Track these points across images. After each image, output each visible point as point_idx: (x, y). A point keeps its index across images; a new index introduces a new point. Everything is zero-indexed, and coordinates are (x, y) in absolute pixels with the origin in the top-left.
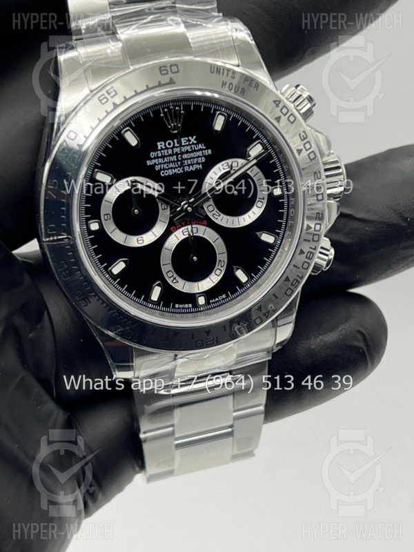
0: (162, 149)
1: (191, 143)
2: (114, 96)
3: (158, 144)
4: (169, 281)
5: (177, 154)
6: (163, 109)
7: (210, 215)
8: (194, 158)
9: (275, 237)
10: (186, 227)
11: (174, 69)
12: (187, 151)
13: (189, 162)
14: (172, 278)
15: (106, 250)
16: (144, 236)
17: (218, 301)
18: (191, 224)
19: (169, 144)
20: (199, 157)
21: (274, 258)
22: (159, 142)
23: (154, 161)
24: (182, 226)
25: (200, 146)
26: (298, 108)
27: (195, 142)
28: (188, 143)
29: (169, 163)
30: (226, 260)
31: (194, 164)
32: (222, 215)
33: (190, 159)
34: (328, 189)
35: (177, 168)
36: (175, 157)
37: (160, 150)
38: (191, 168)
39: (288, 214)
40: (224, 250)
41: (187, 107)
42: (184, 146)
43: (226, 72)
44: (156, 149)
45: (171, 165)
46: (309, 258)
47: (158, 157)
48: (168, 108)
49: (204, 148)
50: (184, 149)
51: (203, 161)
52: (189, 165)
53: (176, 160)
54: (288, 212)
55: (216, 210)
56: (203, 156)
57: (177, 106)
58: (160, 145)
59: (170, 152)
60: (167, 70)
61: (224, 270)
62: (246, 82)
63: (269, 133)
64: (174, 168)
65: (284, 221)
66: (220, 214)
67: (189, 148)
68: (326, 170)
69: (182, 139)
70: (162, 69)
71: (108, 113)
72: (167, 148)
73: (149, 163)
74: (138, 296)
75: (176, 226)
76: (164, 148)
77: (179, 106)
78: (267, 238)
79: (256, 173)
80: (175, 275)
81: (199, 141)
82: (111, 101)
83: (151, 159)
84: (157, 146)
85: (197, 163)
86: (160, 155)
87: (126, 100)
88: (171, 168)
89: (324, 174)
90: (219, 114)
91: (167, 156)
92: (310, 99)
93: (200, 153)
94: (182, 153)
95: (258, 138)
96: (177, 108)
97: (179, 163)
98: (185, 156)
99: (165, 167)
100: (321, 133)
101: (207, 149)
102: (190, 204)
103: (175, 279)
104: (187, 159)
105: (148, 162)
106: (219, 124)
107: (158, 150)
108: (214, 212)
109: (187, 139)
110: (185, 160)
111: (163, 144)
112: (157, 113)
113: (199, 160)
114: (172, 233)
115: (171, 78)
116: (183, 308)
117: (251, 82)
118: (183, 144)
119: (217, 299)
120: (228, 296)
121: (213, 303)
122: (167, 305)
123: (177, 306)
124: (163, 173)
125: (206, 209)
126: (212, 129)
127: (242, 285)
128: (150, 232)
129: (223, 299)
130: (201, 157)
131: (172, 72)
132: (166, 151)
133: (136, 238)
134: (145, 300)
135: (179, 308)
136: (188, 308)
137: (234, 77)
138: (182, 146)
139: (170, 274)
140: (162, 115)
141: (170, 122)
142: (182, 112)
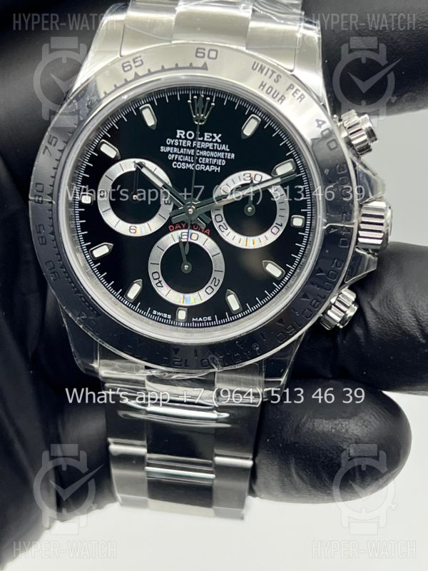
0: (180, 138)
1: (214, 140)
3: (178, 131)
4: (154, 283)
5: (195, 148)
7: (216, 226)
8: (214, 158)
9: (283, 272)
10: (186, 230)
11: (213, 54)
12: (208, 148)
13: (207, 161)
14: (157, 281)
15: (93, 228)
16: (138, 226)
17: (201, 322)
19: (190, 135)
20: (219, 158)
21: (277, 294)
22: (180, 129)
23: (168, 149)
24: (182, 228)
25: (224, 147)
27: (219, 141)
28: (210, 140)
29: (185, 155)
30: (221, 280)
31: (211, 164)
32: (230, 229)
33: (209, 157)
35: (192, 163)
36: (193, 151)
37: (178, 139)
38: (208, 167)
39: (304, 251)
40: (223, 267)
41: (219, 101)
42: (206, 142)
43: (270, 72)
44: (174, 137)
45: (186, 158)
46: (314, 306)
47: (174, 146)
48: (198, 95)
49: (228, 150)
50: (204, 145)
51: (223, 164)
52: (206, 165)
53: (192, 154)
54: (305, 249)
55: (224, 221)
57: (208, 96)
58: (180, 133)
59: (189, 144)
60: (204, 54)
61: (216, 289)
62: (290, 90)
64: (189, 163)
65: (298, 257)
66: (228, 227)
67: (211, 145)
69: (206, 134)
70: (199, 50)
71: (127, 82)
72: (186, 139)
73: (163, 149)
74: (116, 288)
75: (174, 226)
76: (183, 137)
77: (212, 97)
78: (273, 269)
79: (279, 195)
80: (161, 279)
81: (223, 141)
82: (134, 70)
83: (166, 145)
84: (176, 134)
85: (215, 165)
86: (177, 144)
87: (150, 73)
88: (186, 162)
89: (358, 219)
90: (252, 117)
91: (184, 147)
92: (370, 132)
93: (221, 155)
94: (202, 149)
95: (291, 156)
96: (208, 98)
97: (196, 159)
98: (204, 153)
99: (180, 159)
101: (230, 152)
103: (160, 282)
104: (206, 157)
105: (162, 147)
106: (249, 129)
107: (176, 138)
108: (221, 223)
109: (211, 135)
110: (203, 157)
111: (184, 133)
112: (185, 97)
113: (219, 162)
114: (169, 232)
115: (205, 64)
116: (161, 317)
117: (295, 92)
118: (205, 139)
119: (200, 319)
120: (213, 319)
121: (195, 322)
122: (143, 308)
123: (155, 312)
124: (175, 165)
125: (213, 217)
126: (241, 131)
127: (232, 314)
128: (145, 224)
129: (208, 321)
130: (222, 159)
131: (209, 57)
132: (184, 141)
133: (129, 225)
134: (122, 294)
135: (156, 315)
136: (167, 319)
137: (277, 81)
138: (203, 141)
139: (156, 276)
140: (189, 101)
141: (196, 111)
142: (213, 104)
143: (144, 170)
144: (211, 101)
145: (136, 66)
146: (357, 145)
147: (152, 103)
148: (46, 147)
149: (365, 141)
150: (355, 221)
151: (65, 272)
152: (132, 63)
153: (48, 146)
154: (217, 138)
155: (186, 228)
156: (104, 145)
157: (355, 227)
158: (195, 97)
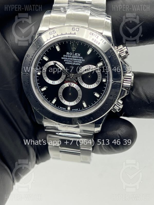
0: (68, 55)
1: (78, 55)
2: (55, 33)
3: (67, 53)
4: (60, 99)
6: (71, 42)
7: (79, 81)
9: (100, 96)
12: (76, 58)
14: (61, 98)
16: (55, 81)
19: (71, 54)
20: (80, 61)
21: (98, 102)
23: (64, 58)
24: (69, 82)
25: (81, 58)
27: (80, 56)
30: (81, 98)
33: (77, 61)
36: (72, 59)
37: (67, 55)
39: (106, 89)
40: (81, 94)
41: (80, 43)
42: (75, 56)
43: (95, 35)
44: (66, 54)
45: (70, 61)
47: (66, 57)
50: (75, 57)
52: (76, 63)
57: (76, 42)
58: (68, 53)
61: (79, 101)
62: (101, 41)
64: (70, 62)
65: (104, 91)
66: (83, 82)
69: (76, 54)
70: (73, 28)
72: (69, 55)
73: (62, 58)
74: (48, 100)
76: (68, 54)
77: (77, 42)
78: (97, 95)
82: (53, 34)
83: (63, 57)
85: (79, 63)
87: (58, 35)
88: (69, 62)
91: (69, 58)
92: (127, 52)
93: (81, 60)
95: (102, 60)
96: (76, 43)
97: (73, 61)
99: (68, 61)
101: (83, 59)
103: (62, 98)
106: (89, 52)
107: (66, 55)
108: (81, 81)
110: (75, 60)
111: (69, 53)
112: (69, 42)
113: (80, 62)
114: (64, 83)
115: (75, 33)
116: (62, 109)
117: (103, 41)
118: (75, 55)
119: (74, 110)
120: (79, 110)
121: (73, 110)
122: (57, 106)
123: (61, 107)
124: (66, 63)
125: (78, 79)
127: (84, 108)
128: (57, 81)
129: (77, 110)
130: (81, 61)
131: (76, 30)
133: (52, 81)
134: (50, 102)
135: (61, 108)
136: (64, 109)
137: (97, 38)
139: (61, 97)
140: (70, 44)
141: (72, 47)
142: (78, 44)
143: (56, 65)
144: (77, 43)
145: (54, 33)
146: (122, 56)
147: (59, 44)
148: (26, 58)
149: (125, 55)
150: (122, 80)
151: (33, 96)
152: (52, 32)
153: (27, 57)
154: (79, 55)
155: (70, 82)
156: (44, 57)
157: (122, 82)
158: (72, 42)
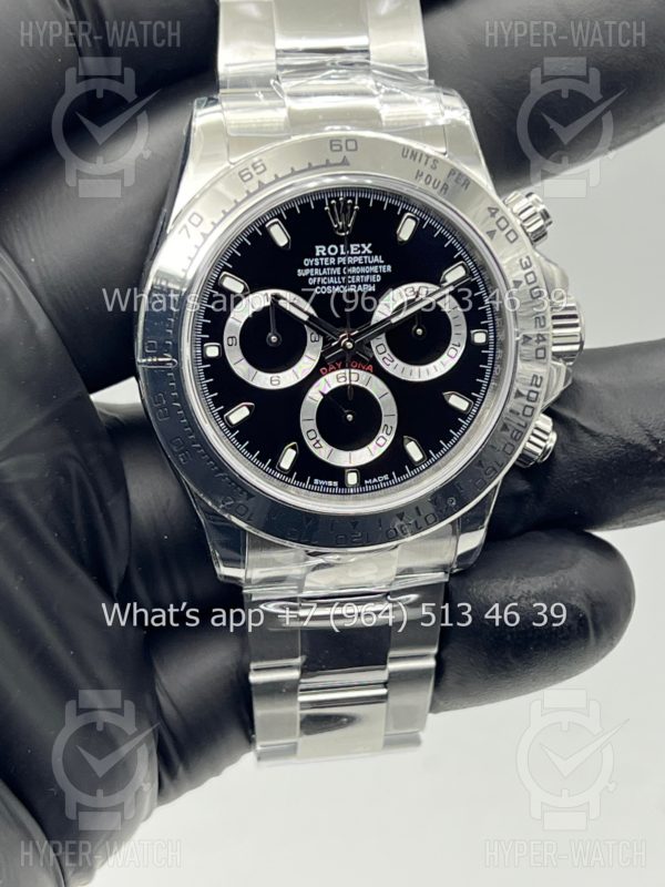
0: (321, 256)
1: (364, 252)
2: (262, 172)
3: (317, 247)
4: (310, 444)
5: (341, 266)
6: (330, 200)
7: (379, 359)
8: (365, 274)
9: (470, 404)
10: (343, 371)
11: (351, 145)
12: (357, 262)
13: (358, 280)
14: (314, 441)
15: (224, 387)
16: (281, 375)
17: (376, 483)
18: (350, 367)
19: (333, 250)
20: (372, 273)
21: (464, 432)
22: (318, 245)
23: (307, 272)
24: (337, 369)
25: (377, 259)
26: (526, 224)
27: (370, 252)
28: (359, 252)
29: (330, 276)
30: (395, 426)
31: (364, 283)
32: (397, 361)
33: (360, 274)
34: (555, 345)
35: (339, 285)
36: (338, 269)
37: (319, 257)
38: (359, 288)
39: (492, 372)
40: (395, 411)
41: (364, 202)
42: (353, 256)
43: (424, 158)
44: (313, 255)
45: (331, 280)
46: (515, 439)
47: (314, 267)
48: (337, 199)
49: (382, 262)
50: (351, 260)
51: (378, 280)
52: (357, 284)
53: (339, 273)
54: (492, 369)
55: (388, 351)
56: (379, 273)
57: (349, 198)
58: (320, 250)
59: (333, 261)
60: (340, 146)
61: (390, 438)
62: (451, 176)
63: (477, 254)
64: (336, 285)
65: (485, 382)
66: (394, 358)
67: (359, 259)
68: (554, 318)
69: (352, 246)
70: (334, 143)
71: (250, 195)
72: (328, 256)
73: (300, 273)
74: (262, 458)
75: (328, 367)
76: (324, 254)
77: (353, 199)
78: (458, 402)
80: (319, 437)
81: (375, 251)
82: (256, 178)
83: (304, 268)
84: (315, 251)
85: (369, 283)
86: (317, 264)
87: (277, 179)
89: (550, 323)
90: (408, 217)
91: (326, 267)
92: (545, 215)
93: (375, 269)
94: (350, 265)
95: (460, 258)
96: (349, 201)
97: (343, 279)
98: (353, 270)
99: (323, 281)
100: (556, 265)
101: (386, 263)
102: (351, 339)
103: (317, 442)
104: (356, 274)
105: (299, 271)
106: (406, 231)
107: (315, 257)
108: (385, 355)
109: (358, 245)
110: (352, 275)
111: (324, 248)
112: (320, 204)
113: (373, 279)
114: (321, 376)
115: (345, 158)
116: (324, 486)
117: (458, 177)
118: (352, 253)
119: (375, 480)
120: (391, 477)
121: (368, 485)
122: (301, 478)
123: (316, 481)
124: (318, 290)
125: (374, 349)
126: (396, 236)
127: (413, 466)
128: (290, 372)
129: (384, 481)
130: (376, 274)
131: (347, 149)
132: (326, 259)
133: (269, 375)
134: (272, 466)
135: (319, 485)
136: (332, 487)
137: (434, 168)
138: (350, 255)
139: (312, 435)
140: (326, 208)
141: (338, 219)
142: (356, 207)
143: (281, 302)
144: (353, 205)
145: (258, 174)
146: (533, 233)
147: (280, 217)
149: (541, 227)
151: (200, 449)
152: (251, 170)
154: (367, 249)
155: (342, 367)
156: (226, 279)
157: (550, 333)
158: (333, 202)
